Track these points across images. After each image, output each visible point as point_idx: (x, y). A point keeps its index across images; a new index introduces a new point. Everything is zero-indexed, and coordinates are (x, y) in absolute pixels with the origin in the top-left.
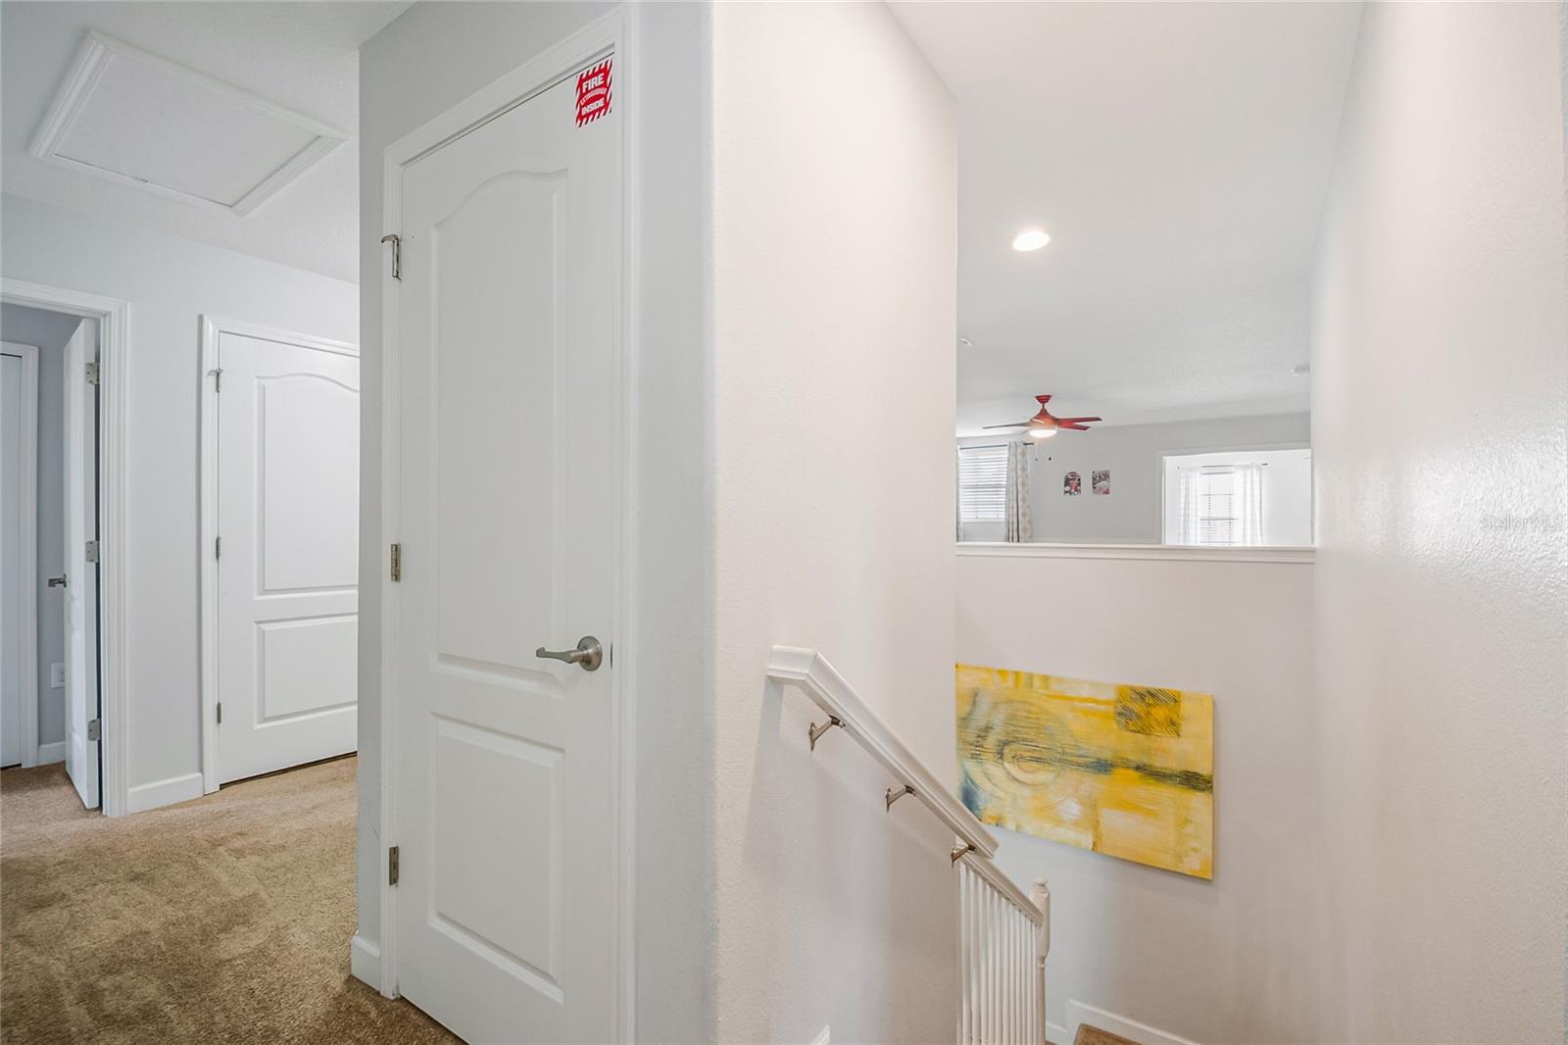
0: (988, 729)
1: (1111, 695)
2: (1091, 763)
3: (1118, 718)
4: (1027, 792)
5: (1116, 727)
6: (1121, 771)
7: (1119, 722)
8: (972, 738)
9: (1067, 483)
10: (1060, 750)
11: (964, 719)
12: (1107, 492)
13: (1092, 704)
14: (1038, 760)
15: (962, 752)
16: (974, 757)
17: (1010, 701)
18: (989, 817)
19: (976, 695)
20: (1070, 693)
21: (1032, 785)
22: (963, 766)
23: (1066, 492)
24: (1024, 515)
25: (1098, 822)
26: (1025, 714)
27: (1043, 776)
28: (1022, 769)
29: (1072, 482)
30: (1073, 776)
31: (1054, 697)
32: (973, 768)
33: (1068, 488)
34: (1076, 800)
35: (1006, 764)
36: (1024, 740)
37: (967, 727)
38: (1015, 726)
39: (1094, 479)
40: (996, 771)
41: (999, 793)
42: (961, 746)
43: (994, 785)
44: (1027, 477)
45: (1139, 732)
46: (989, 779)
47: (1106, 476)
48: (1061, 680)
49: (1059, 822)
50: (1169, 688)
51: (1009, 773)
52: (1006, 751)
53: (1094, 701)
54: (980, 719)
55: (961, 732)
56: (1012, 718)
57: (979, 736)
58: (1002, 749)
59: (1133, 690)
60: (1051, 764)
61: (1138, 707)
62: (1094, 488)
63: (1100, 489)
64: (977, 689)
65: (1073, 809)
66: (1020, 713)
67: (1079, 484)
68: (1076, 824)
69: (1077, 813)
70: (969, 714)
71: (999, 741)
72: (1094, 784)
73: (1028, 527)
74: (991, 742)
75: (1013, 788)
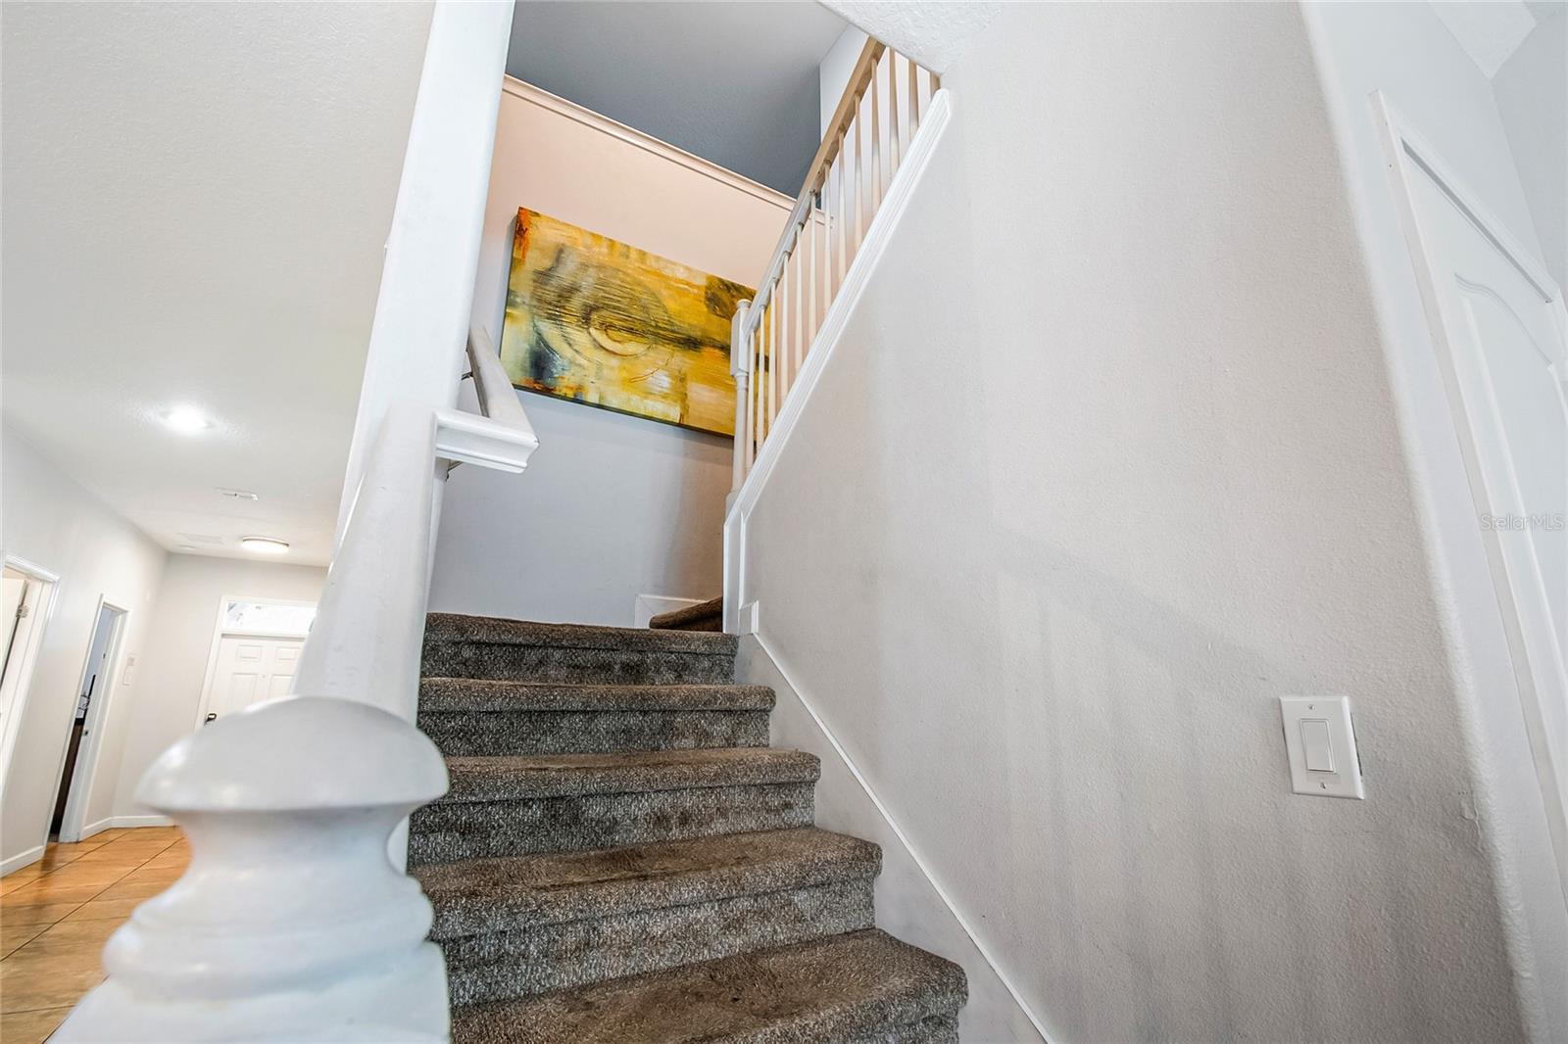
0: (573, 289)
1: (702, 282)
2: (683, 339)
3: (707, 302)
4: (614, 361)
5: (706, 309)
6: (707, 349)
7: (708, 306)
8: (551, 297)
10: (653, 323)
11: (541, 273)
13: (686, 287)
14: (630, 331)
15: (535, 310)
16: (550, 317)
17: (600, 267)
18: (566, 387)
19: (561, 251)
20: (667, 272)
21: (620, 355)
22: (535, 326)
25: (686, 394)
26: (619, 282)
27: (633, 347)
28: (610, 338)
30: (664, 353)
31: (648, 272)
32: (550, 332)
34: (666, 373)
35: (592, 330)
36: (615, 308)
37: (546, 284)
38: (605, 292)
40: (580, 337)
41: (581, 360)
42: (535, 303)
43: (577, 351)
45: (724, 317)
46: (570, 345)
48: (658, 258)
49: (648, 394)
50: (750, 287)
51: (595, 340)
52: (594, 316)
53: (687, 284)
54: (566, 274)
55: (536, 287)
56: (602, 283)
57: (559, 296)
58: (589, 314)
59: (722, 281)
60: (643, 336)
61: (725, 297)
64: (563, 245)
65: (664, 381)
66: (614, 281)
68: (665, 396)
69: (667, 385)
70: (550, 270)
71: (585, 305)
72: (682, 360)
74: (576, 303)
75: (600, 356)
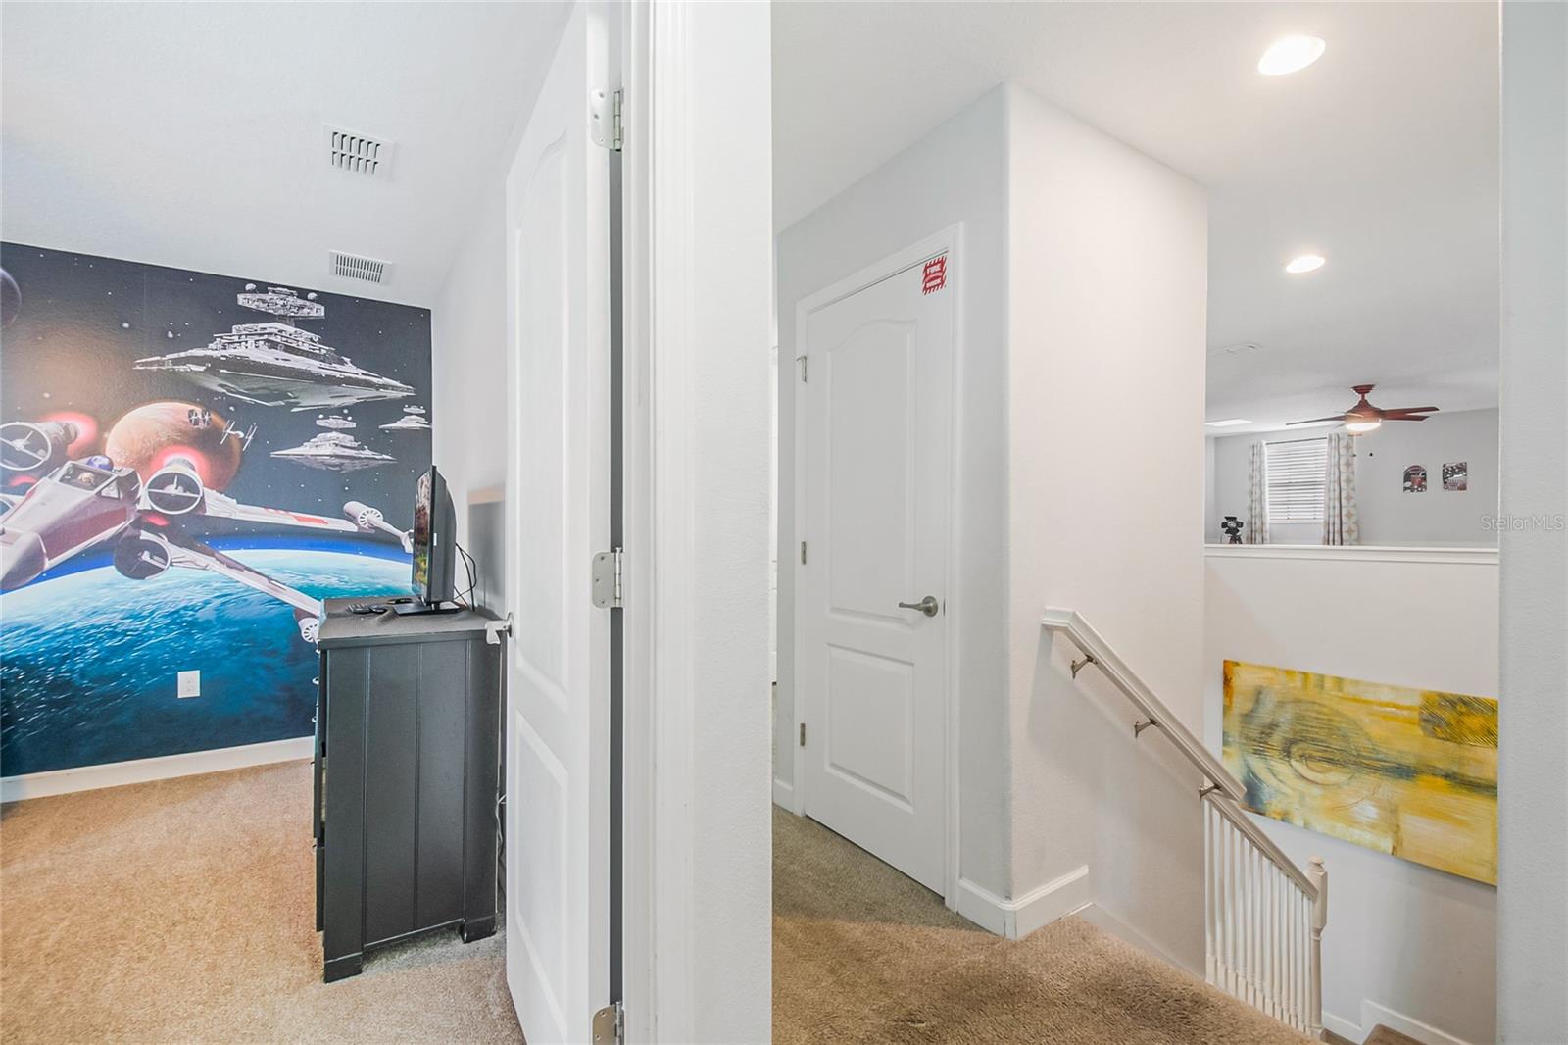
0: (1273, 726)
1: (1416, 701)
2: (1391, 767)
3: (1423, 724)
4: (1316, 791)
5: (1421, 733)
6: (1425, 778)
7: (1424, 729)
8: (1255, 734)
9: (1408, 477)
10: (1355, 752)
11: (1246, 715)
12: (1463, 488)
13: (1393, 709)
14: (1330, 761)
15: (1243, 747)
16: (1256, 752)
17: (1297, 701)
18: (1275, 812)
19: (1260, 693)
20: (1370, 697)
21: (1322, 785)
22: (1245, 760)
23: (1406, 489)
24: (1349, 515)
25: (1398, 826)
26: (1314, 714)
27: (1335, 776)
28: (1310, 768)
29: (1415, 478)
30: (1369, 780)
31: (1347, 699)
32: (1258, 765)
33: (1409, 484)
34: (1373, 803)
35: (1293, 762)
36: (1314, 740)
37: (1251, 723)
38: (1303, 725)
39: (1445, 473)
40: (1281, 767)
41: (1288, 791)
42: (1244, 741)
43: (1281, 781)
44: (1353, 473)
45: (1448, 740)
46: (1274, 776)
47: (1462, 468)
48: (1358, 683)
49: (1353, 822)
50: (1485, 697)
51: (1296, 771)
52: (1294, 749)
53: (1394, 706)
54: (1265, 715)
55: (1242, 728)
56: (1299, 718)
57: (1263, 733)
58: (1289, 748)
59: (1441, 696)
60: (1344, 767)
61: (1447, 715)
62: (1445, 483)
63: (1454, 485)
64: (1261, 687)
65: (1370, 811)
66: (1309, 713)
67: (1424, 480)
68: (1373, 827)
69: (1375, 816)
70: (1252, 711)
71: (1285, 738)
72: (1393, 789)
73: (1354, 527)
74: (1276, 739)
75: (1301, 785)
